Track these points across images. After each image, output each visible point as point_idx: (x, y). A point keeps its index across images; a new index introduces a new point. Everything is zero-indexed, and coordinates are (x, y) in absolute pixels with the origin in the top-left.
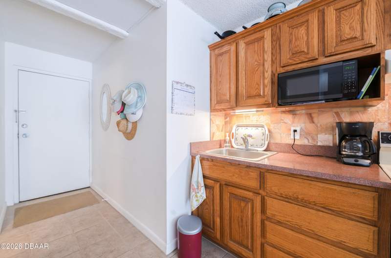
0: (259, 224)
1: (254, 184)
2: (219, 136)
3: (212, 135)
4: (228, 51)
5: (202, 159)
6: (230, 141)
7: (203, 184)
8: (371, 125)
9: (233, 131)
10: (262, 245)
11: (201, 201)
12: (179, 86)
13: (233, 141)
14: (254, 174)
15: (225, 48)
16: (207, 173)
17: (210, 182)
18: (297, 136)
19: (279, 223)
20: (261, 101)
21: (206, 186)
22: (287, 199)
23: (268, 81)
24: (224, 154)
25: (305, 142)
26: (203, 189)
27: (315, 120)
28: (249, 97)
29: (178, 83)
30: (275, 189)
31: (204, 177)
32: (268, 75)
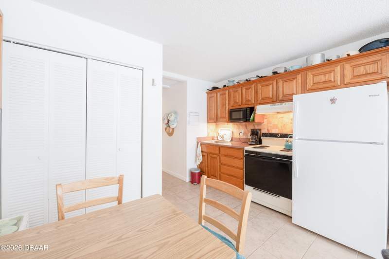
0: (219, 167)
1: (217, 152)
2: (212, 135)
3: (208, 133)
4: (213, 96)
5: (202, 144)
6: (217, 137)
7: (201, 154)
8: (260, 130)
9: (219, 132)
10: (220, 174)
11: (200, 161)
12: (192, 114)
13: (219, 137)
14: (217, 149)
15: (213, 95)
16: (203, 150)
17: (204, 154)
18: (241, 134)
19: (225, 165)
20: (225, 120)
21: (203, 155)
23: (227, 112)
24: (213, 142)
25: (245, 137)
26: (201, 156)
28: (221, 118)
29: (191, 112)
31: (202, 152)
32: (227, 109)
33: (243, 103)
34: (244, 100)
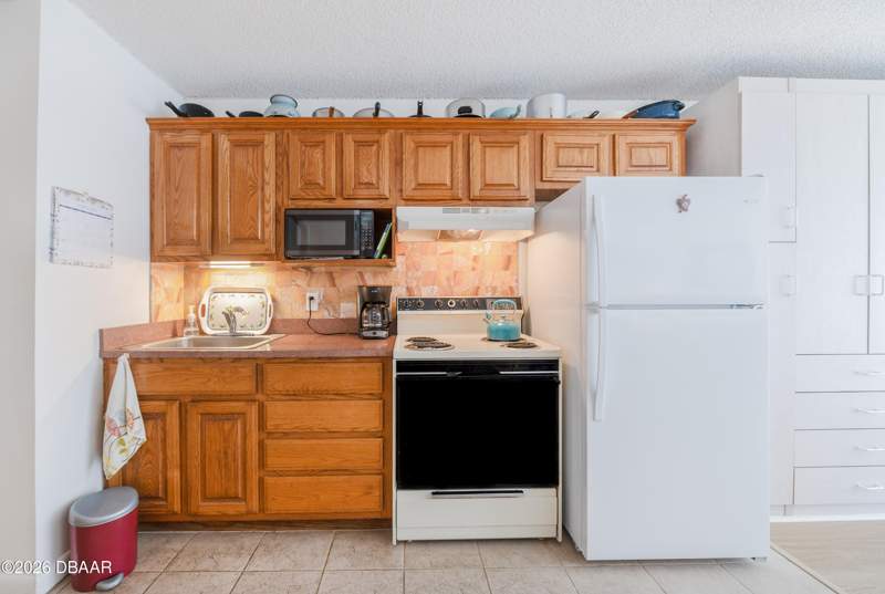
0: (255, 449)
1: (245, 386)
2: (171, 313)
3: (155, 311)
4: (196, 145)
5: (135, 361)
6: (198, 321)
7: (138, 413)
9: (205, 301)
10: (261, 481)
11: (132, 449)
12: (72, 201)
13: (204, 321)
14: (247, 371)
15: (188, 137)
17: (154, 406)
18: (315, 307)
19: (286, 435)
20: (257, 248)
21: (146, 417)
22: (294, 396)
23: (270, 216)
24: (184, 343)
25: (325, 315)
26: (139, 425)
27: (337, 282)
28: (238, 239)
29: (68, 192)
30: (279, 387)
31: (141, 398)
32: (270, 207)
33: (348, 191)
34: (350, 183)
